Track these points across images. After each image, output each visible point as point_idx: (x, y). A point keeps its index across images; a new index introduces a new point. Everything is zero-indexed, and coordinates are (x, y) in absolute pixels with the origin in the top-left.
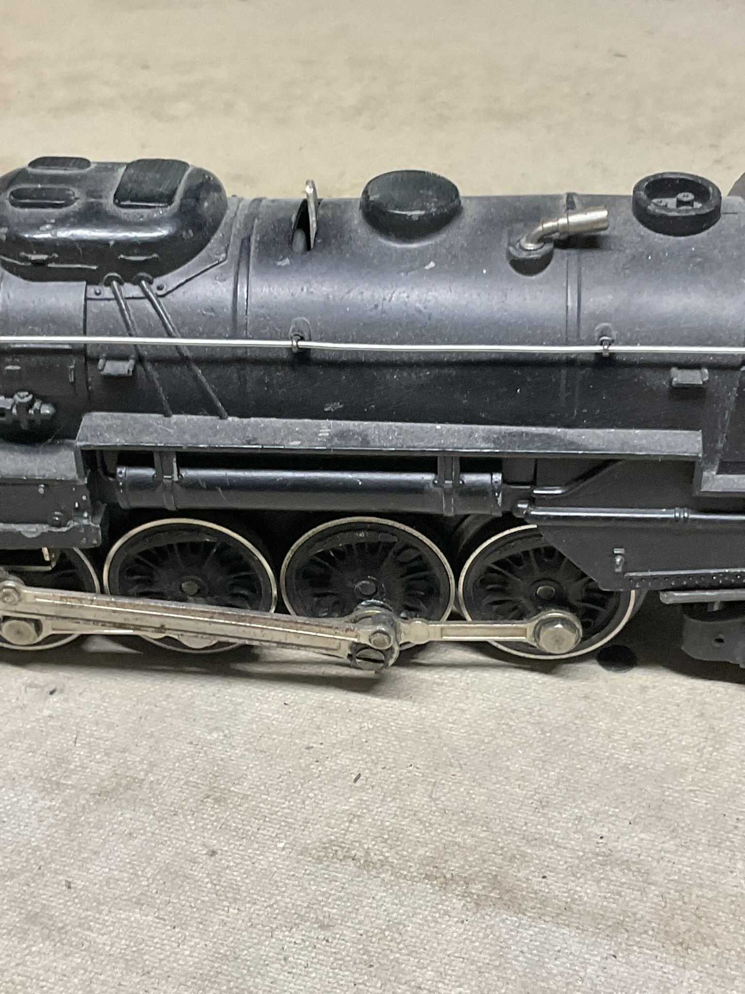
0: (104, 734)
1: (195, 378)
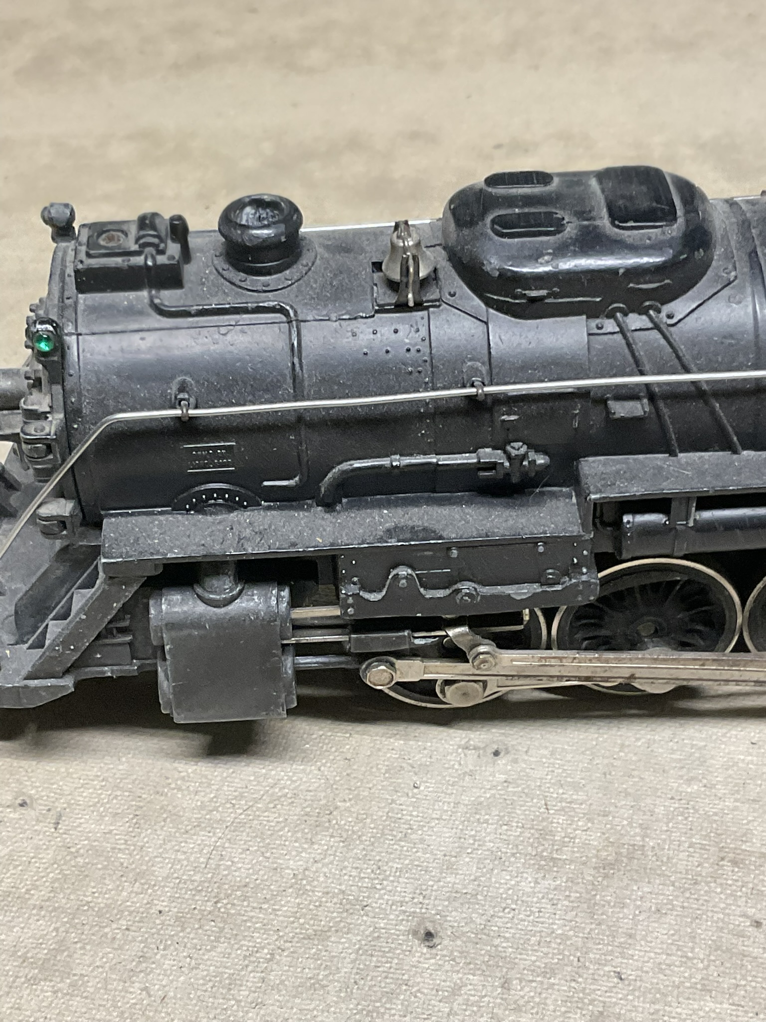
0: (575, 797)
1: (713, 412)
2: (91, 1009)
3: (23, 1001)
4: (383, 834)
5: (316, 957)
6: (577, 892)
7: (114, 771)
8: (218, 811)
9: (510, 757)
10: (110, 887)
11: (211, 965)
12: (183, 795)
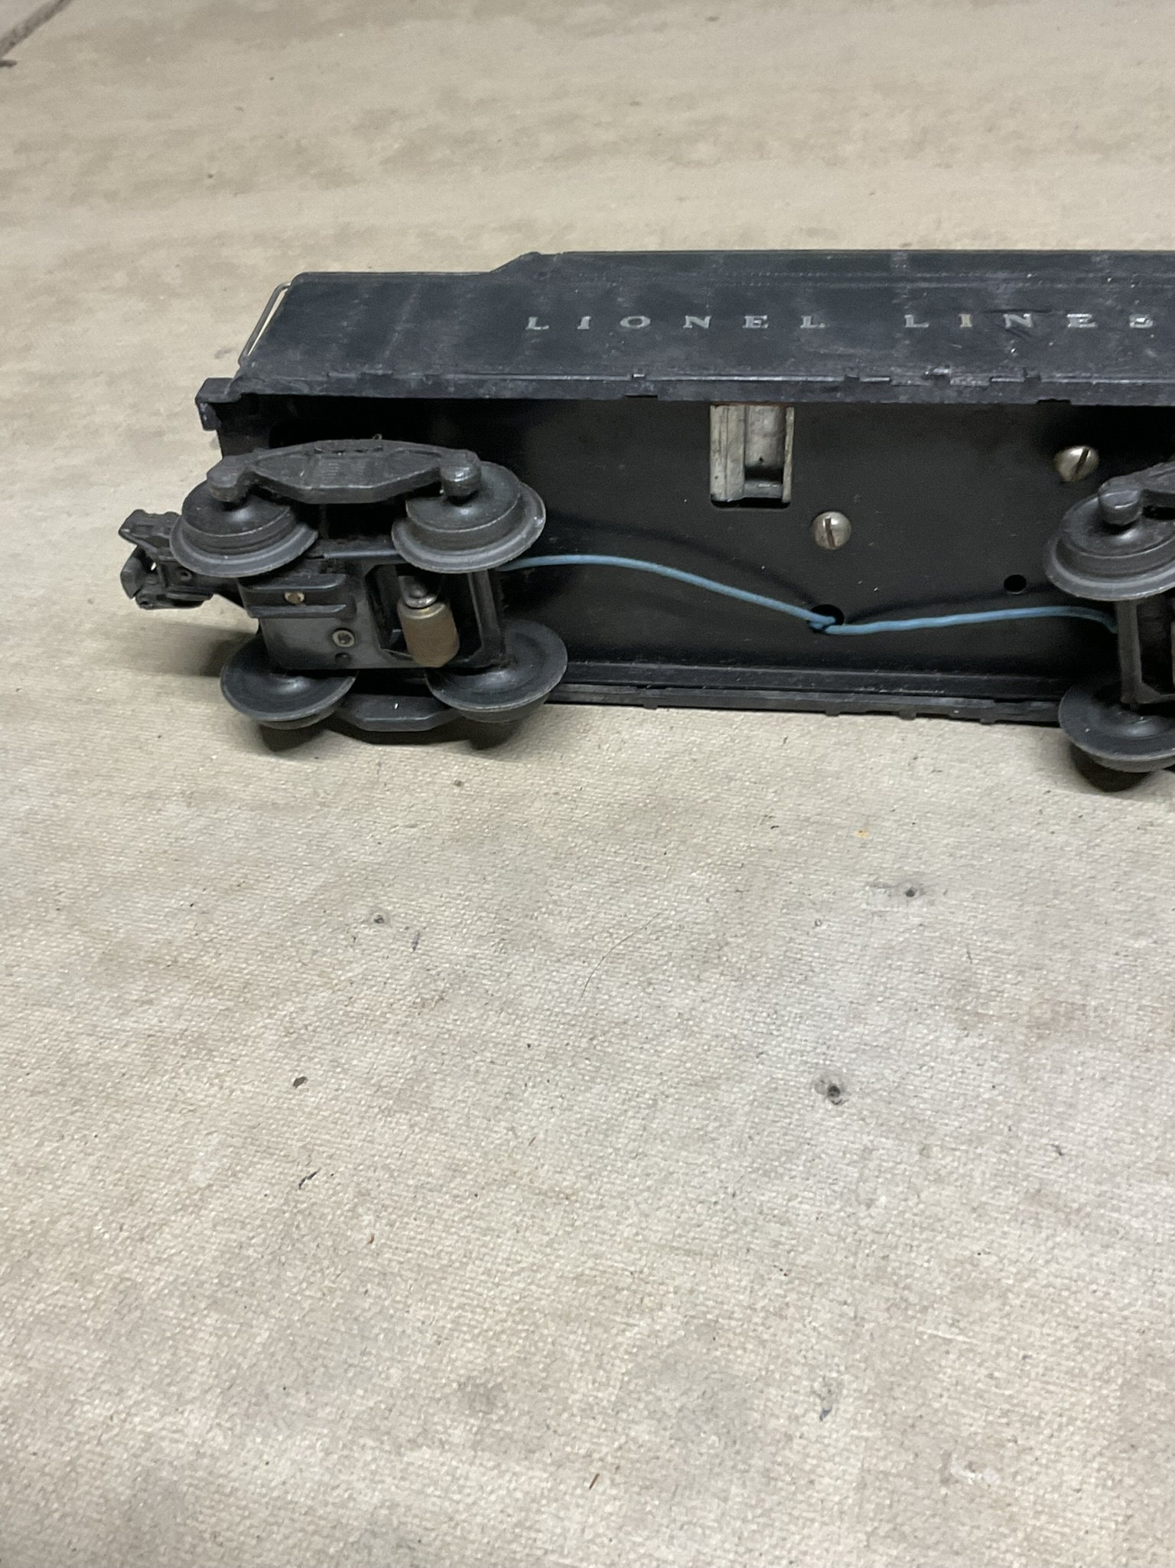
2: (452, 1147)
3: (376, 1134)
4: (781, 975)
5: (705, 1107)
6: (1006, 1053)
7: (479, 890)
8: (593, 940)
9: (926, 898)
10: (474, 1015)
11: (586, 1108)
12: (555, 920)
